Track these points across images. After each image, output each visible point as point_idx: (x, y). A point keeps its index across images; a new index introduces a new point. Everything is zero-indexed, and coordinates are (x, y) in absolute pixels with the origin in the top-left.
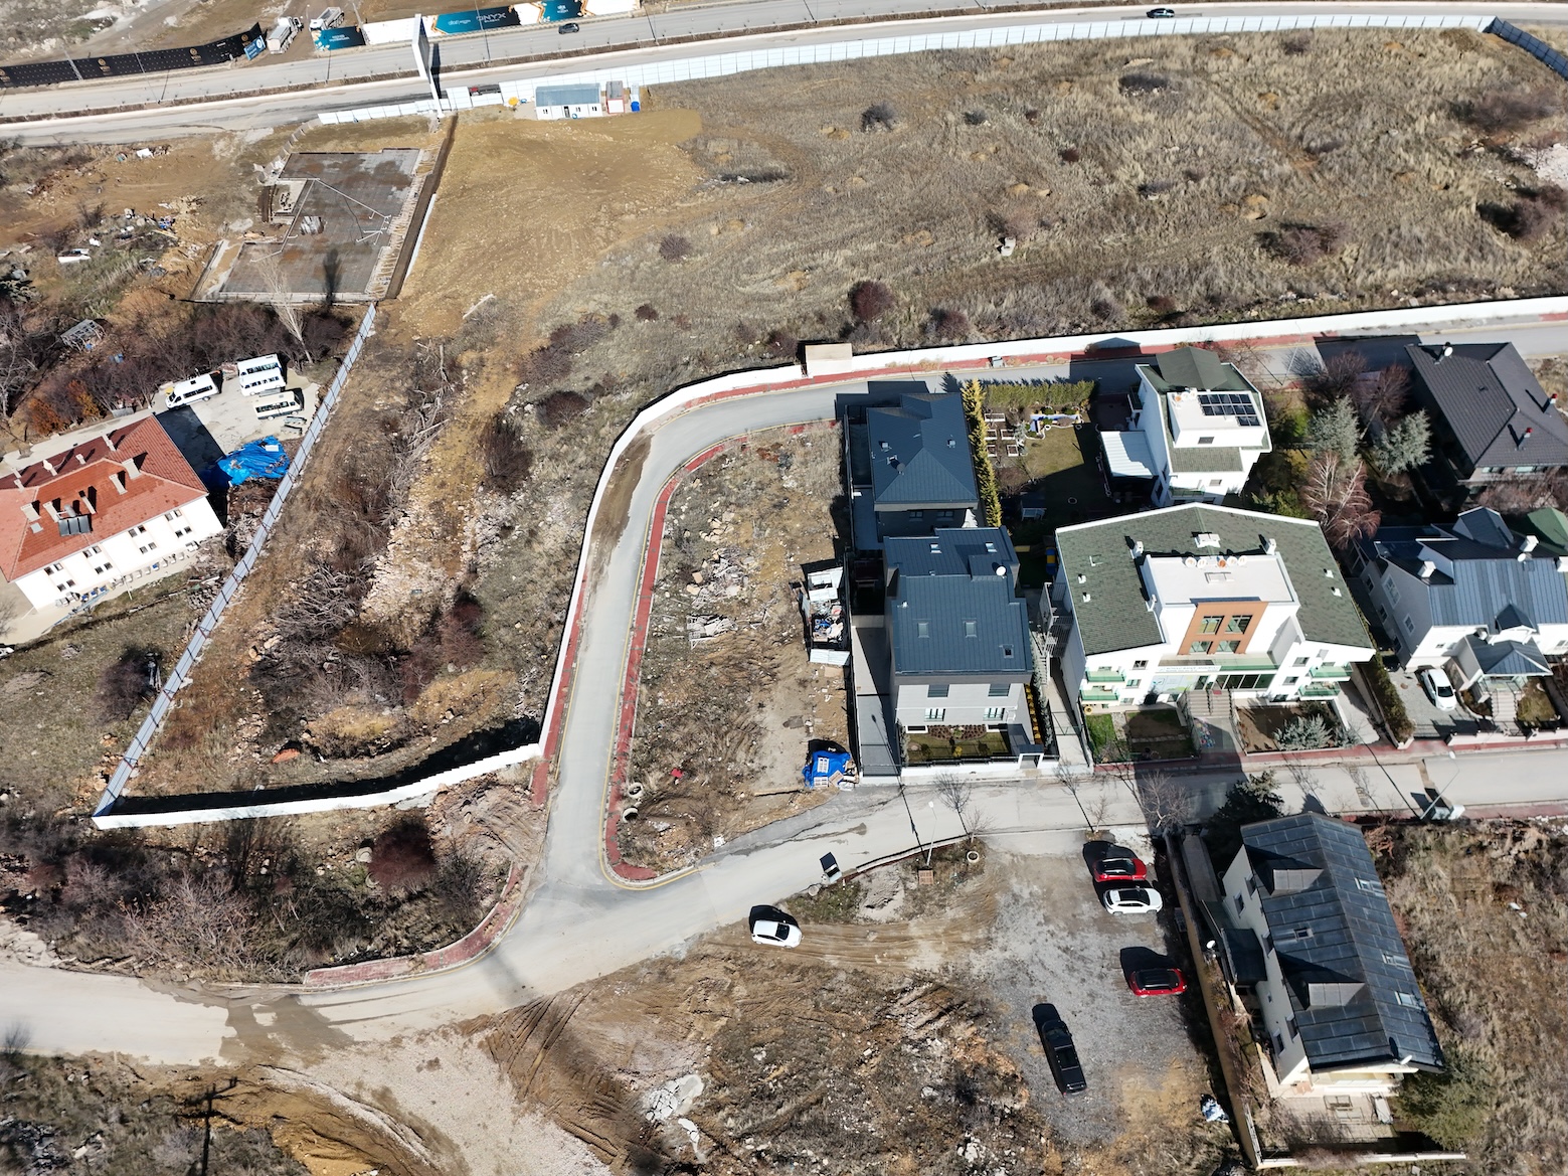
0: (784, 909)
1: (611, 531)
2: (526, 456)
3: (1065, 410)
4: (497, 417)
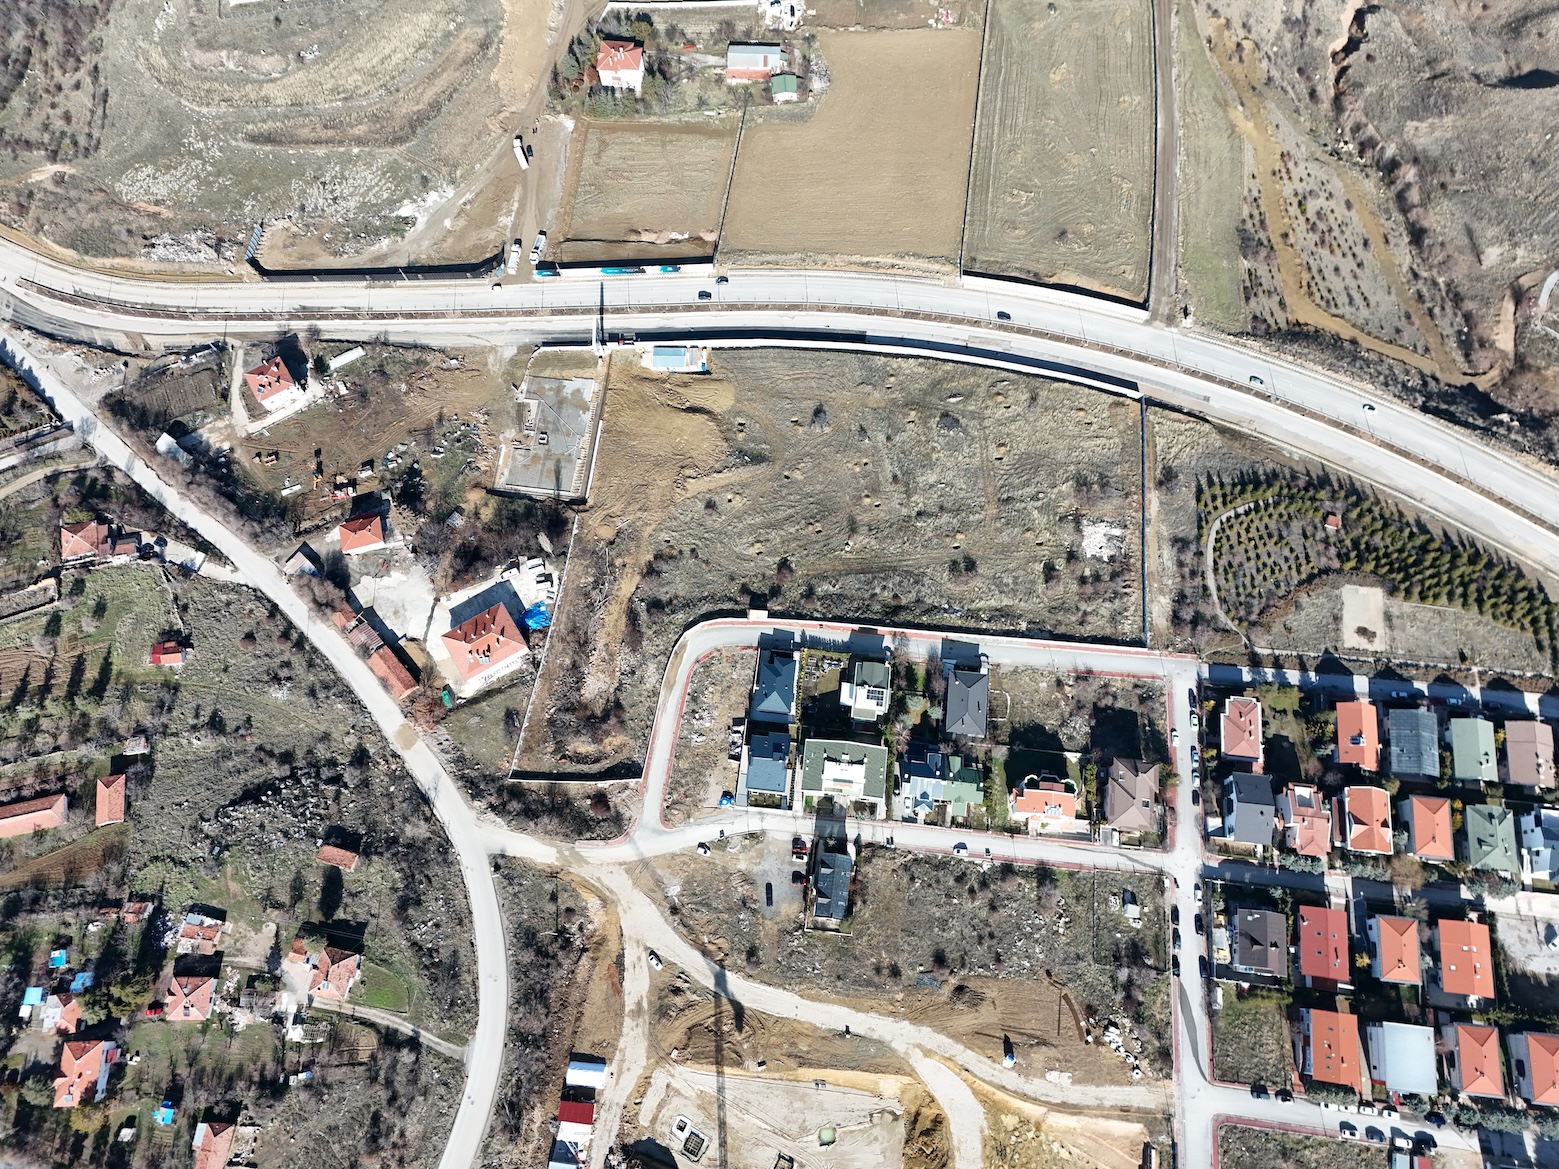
0: (707, 844)
1: (670, 687)
2: (641, 634)
3: (839, 660)
4: (630, 600)
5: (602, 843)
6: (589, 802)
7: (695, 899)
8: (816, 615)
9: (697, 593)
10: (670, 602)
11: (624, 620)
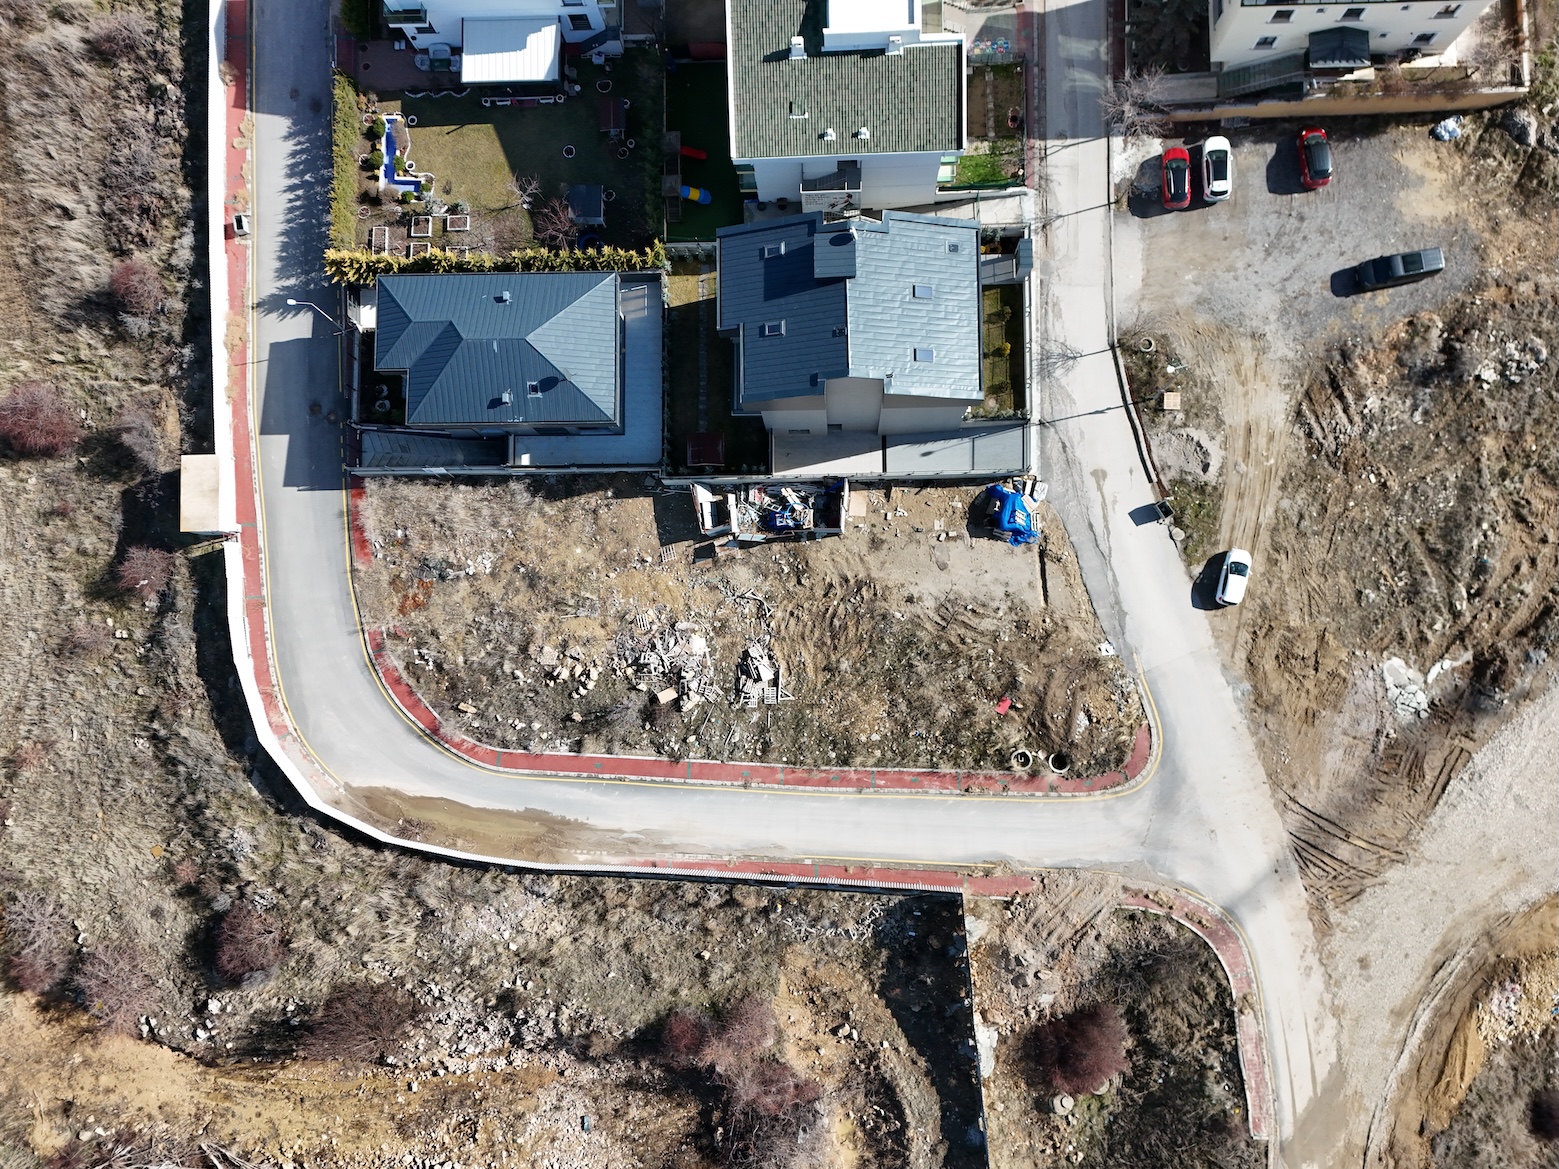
0: (1198, 569)
1: (555, 830)
2: (341, 993)
3: (372, 135)
4: (209, 1061)
5: (1246, 1024)
6: (1064, 1104)
7: (1434, 588)
8: (184, 256)
9: (146, 783)
10: (191, 893)
11: (293, 1073)
